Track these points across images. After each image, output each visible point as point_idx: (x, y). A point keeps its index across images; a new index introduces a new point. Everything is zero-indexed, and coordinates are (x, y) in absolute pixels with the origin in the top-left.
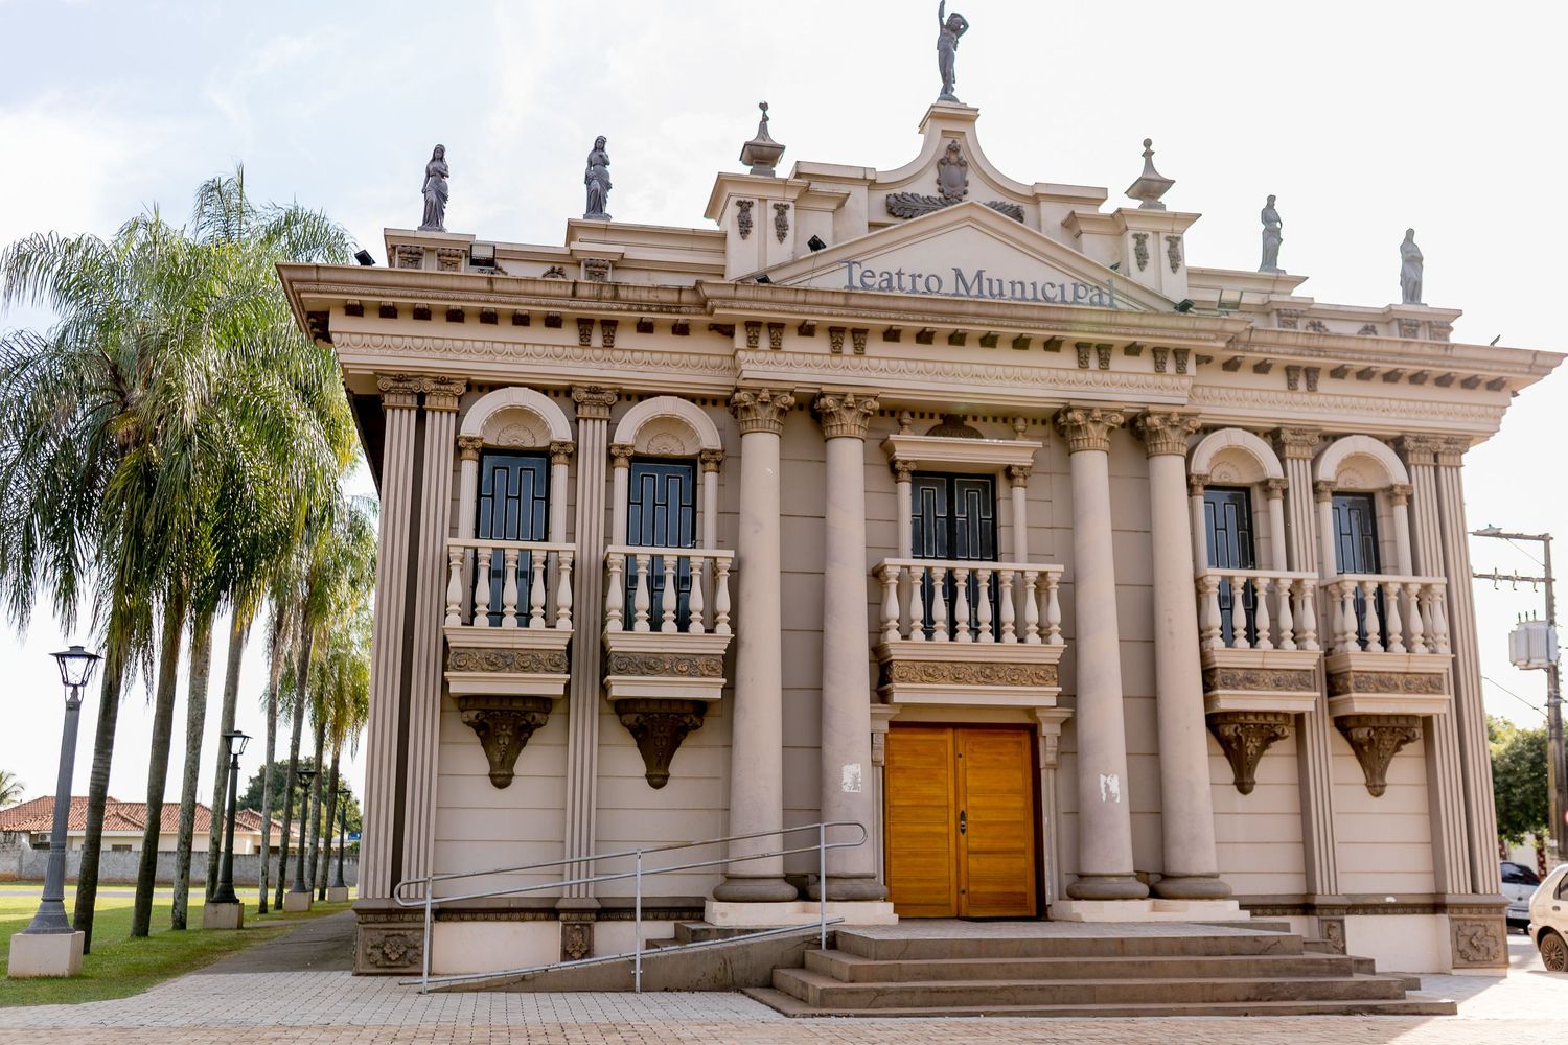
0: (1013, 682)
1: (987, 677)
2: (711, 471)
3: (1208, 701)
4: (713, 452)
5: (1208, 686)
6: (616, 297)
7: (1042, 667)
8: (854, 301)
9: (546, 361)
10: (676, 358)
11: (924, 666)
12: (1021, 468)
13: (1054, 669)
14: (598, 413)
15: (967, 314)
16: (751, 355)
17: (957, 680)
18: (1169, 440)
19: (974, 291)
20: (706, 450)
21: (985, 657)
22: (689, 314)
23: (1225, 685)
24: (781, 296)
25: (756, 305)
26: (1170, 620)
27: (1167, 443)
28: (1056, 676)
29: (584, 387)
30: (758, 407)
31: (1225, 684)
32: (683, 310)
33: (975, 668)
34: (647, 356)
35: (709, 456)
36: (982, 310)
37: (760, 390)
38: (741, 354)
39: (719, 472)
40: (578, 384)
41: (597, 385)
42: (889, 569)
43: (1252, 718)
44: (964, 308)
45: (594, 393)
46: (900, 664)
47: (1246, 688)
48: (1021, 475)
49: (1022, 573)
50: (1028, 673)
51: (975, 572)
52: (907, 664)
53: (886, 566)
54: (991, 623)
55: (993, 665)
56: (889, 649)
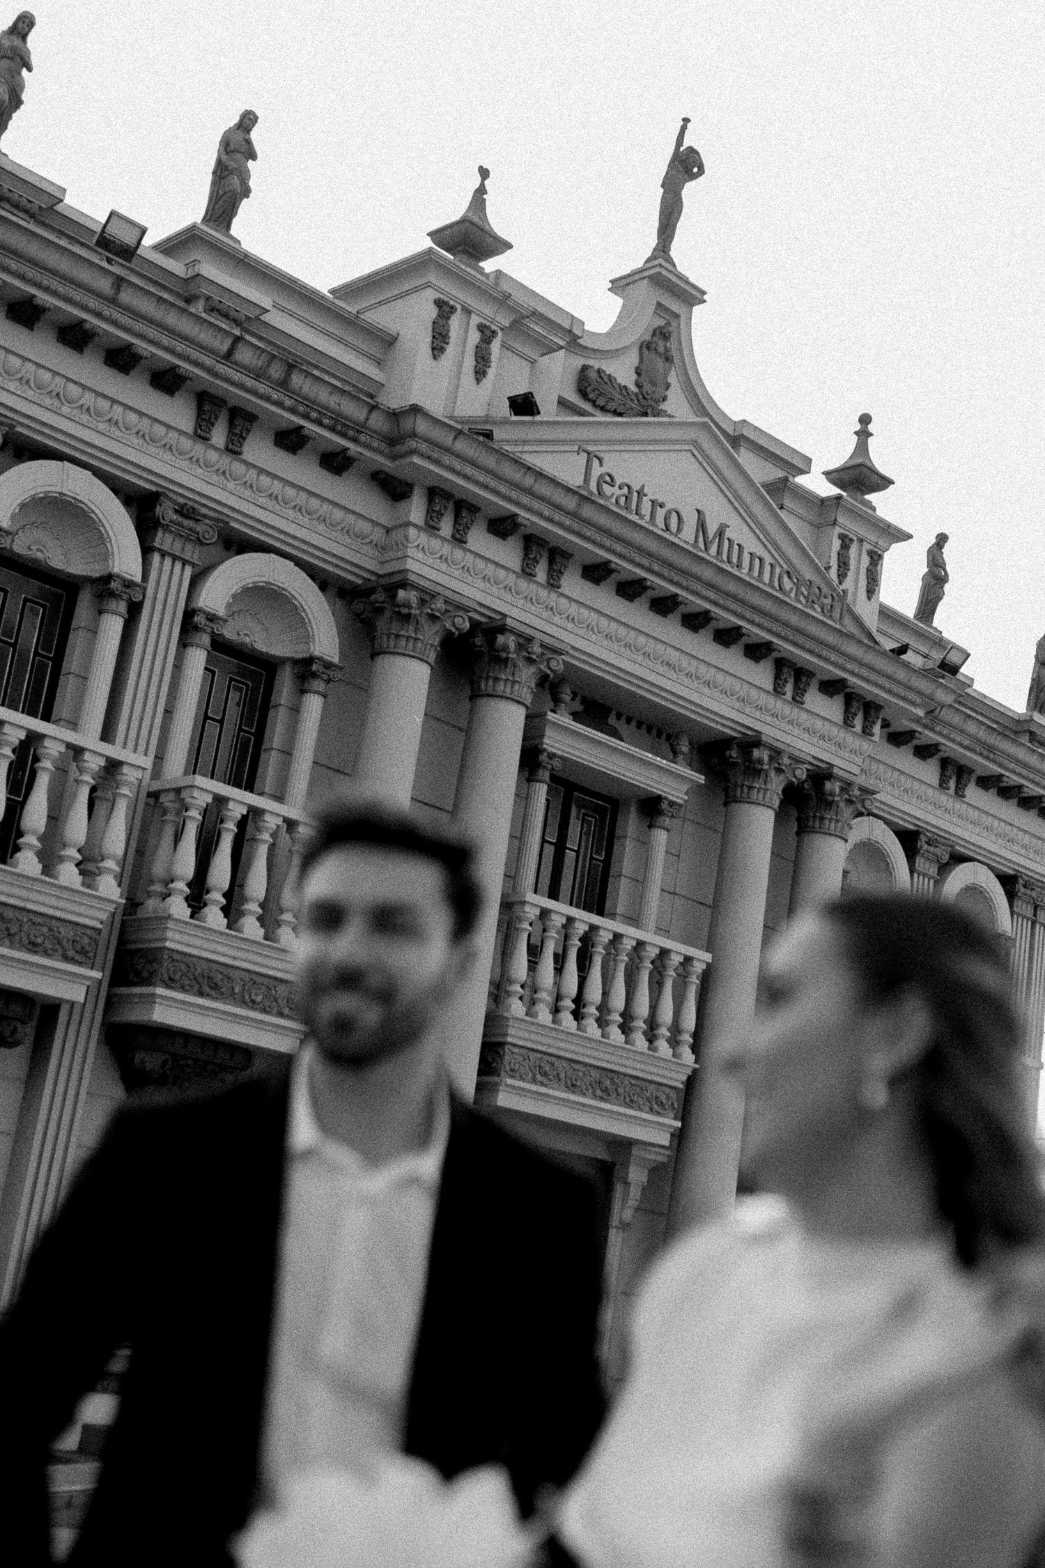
0: (629, 1103)
1: (605, 1090)
2: (318, 693)
4: (328, 665)
6: (284, 384)
7: (663, 1088)
8: (587, 511)
9: (135, 441)
10: (314, 503)
11: (541, 1059)
12: (672, 804)
13: (675, 1094)
14: (183, 549)
15: (698, 579)
16: (423, 539)
17: (573, 1087)
18: (840, 817)
19: (713, 550)
20: (320, 659)
21: (611, 1061)
22: (367, 446)
24: (507, 470)
25: (469, 470)
27: (837, 820)
28: (676, 1104)
29: (175, 503)
30: (423, 620)
32: (362, 438)
33: (595, 1073)
34: (277, 486)
35: (321, 669)
36: (719, 580)
37: (433, 596)
38: (412, 532)
39: (325, 696)
40: (171, 495)
41: (196, 506)
42: (527, 908)
44: (696, 569)
45: (187, 517)
46: (516, 1050)
48: (670, 814)
49: (664, 953)
50: (648, 1095)
51: (617, 937)
52: (523, 1051)
53: (524, 903)
54: (622, 1015)
55: (613, 1075)
56: (508, 1026)
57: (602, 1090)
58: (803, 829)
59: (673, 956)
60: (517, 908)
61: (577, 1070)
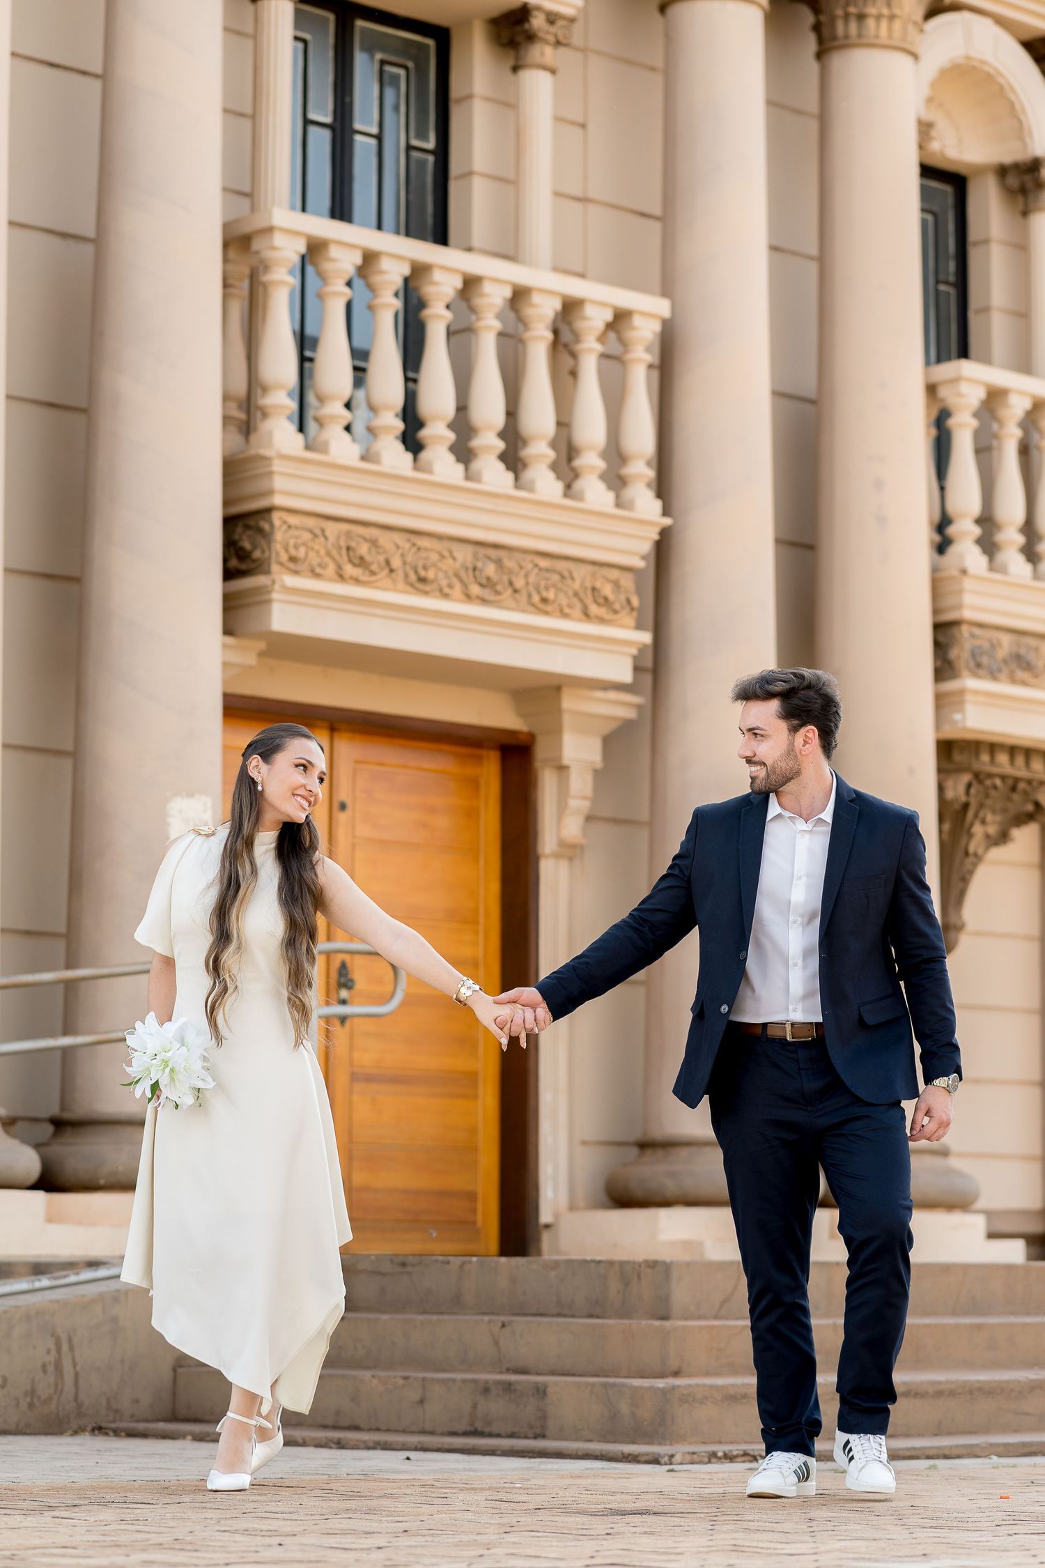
0: (543, 605)
1: (489, 584)
3: (942, 703)
5: (944, 668)
7: (605, 571)
11: (348, 535)
12: (552, 18)
13: (627, 581)
17: (421, 582)
18: (897, 11)
21: (487, 528)
23: (977, 668)
26: (879, 484)
27: (892, 17)
28: (635, 601)
31: (979, 665)
33: (464, 555)
42: (278, 239)
43: (1003, 758)
46: (293, 520)
47: (1013, 680)
48: (551, 39)
49: (570, 308)
50: (577, 585)
51: (470, 284)
52: (311, 522)
53: (269, 230)
54: (502, 435)
55: (502, 554)
56: (270, 474)
57: (481, 585)
58: (826, 44)
59: (589, 310)
60: (256, 245)
61: (426, 550)
